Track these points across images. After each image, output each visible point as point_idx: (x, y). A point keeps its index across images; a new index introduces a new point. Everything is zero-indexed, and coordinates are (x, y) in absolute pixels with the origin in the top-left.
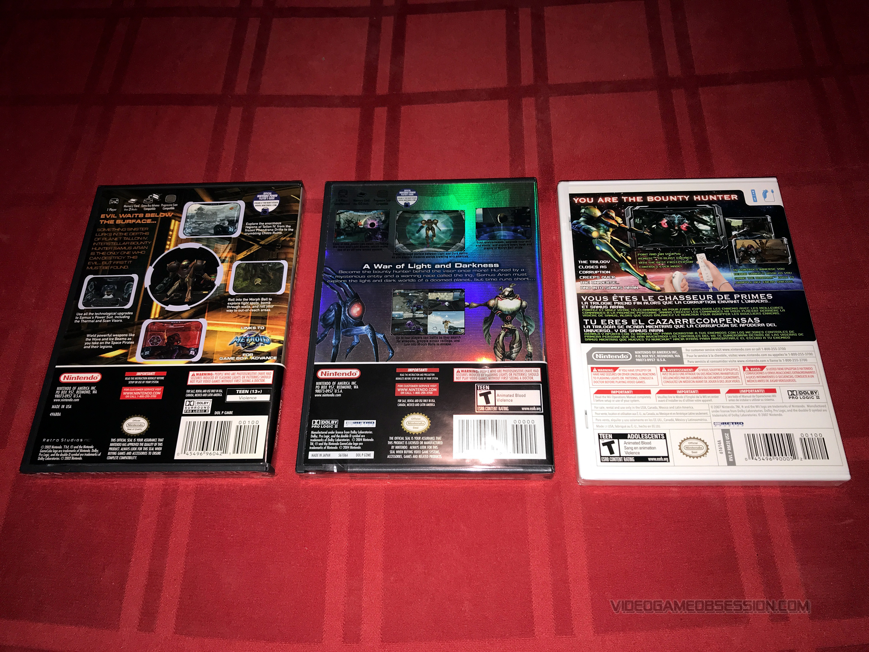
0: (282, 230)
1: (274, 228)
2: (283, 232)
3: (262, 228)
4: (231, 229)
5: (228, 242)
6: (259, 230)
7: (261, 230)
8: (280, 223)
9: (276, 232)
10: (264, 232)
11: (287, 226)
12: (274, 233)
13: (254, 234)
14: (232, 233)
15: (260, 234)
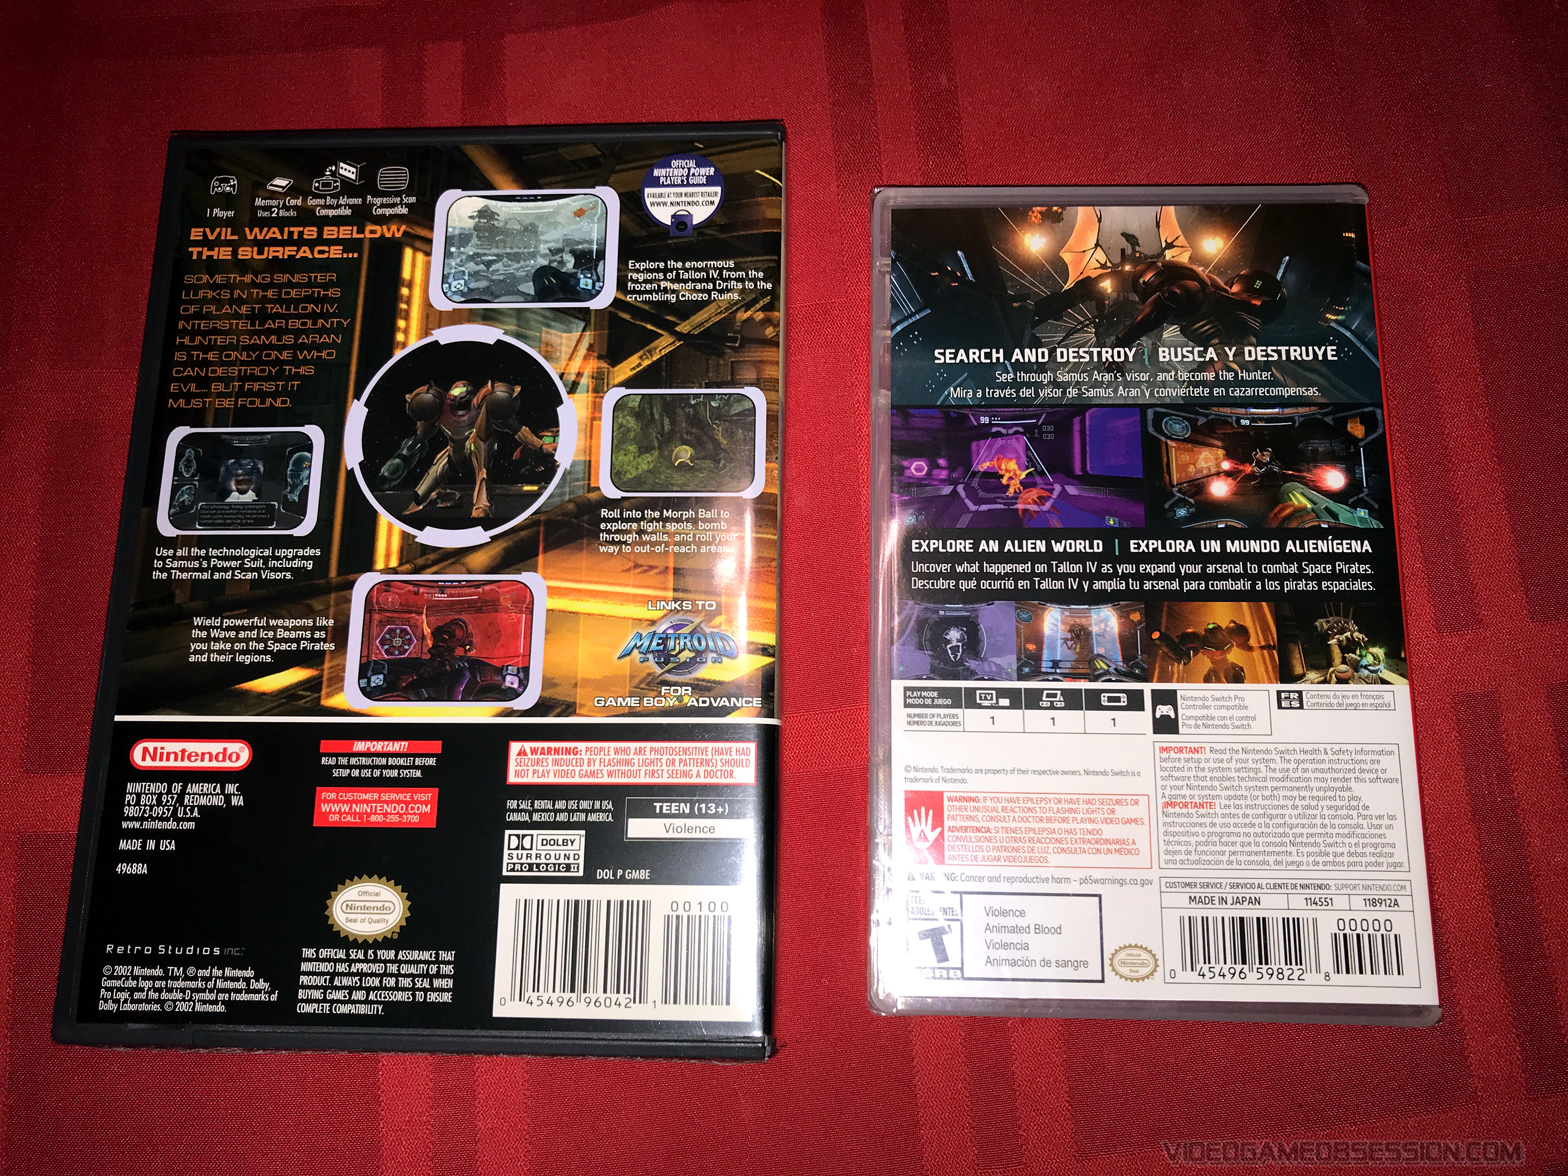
0: (740, 286)
1: (713, 281)
2: (743, 291)
3: (677, 280)
4: (585, 282)
5: (582, 325)
6: (669, 285)
7: (676, 286)
8: (731, 264)
9: (721, 292)
10: (687, 293)
11: (752, 273)
12: (714, 295)
13: (655, 297)
14: (591, 295)
15: (672, 298)
